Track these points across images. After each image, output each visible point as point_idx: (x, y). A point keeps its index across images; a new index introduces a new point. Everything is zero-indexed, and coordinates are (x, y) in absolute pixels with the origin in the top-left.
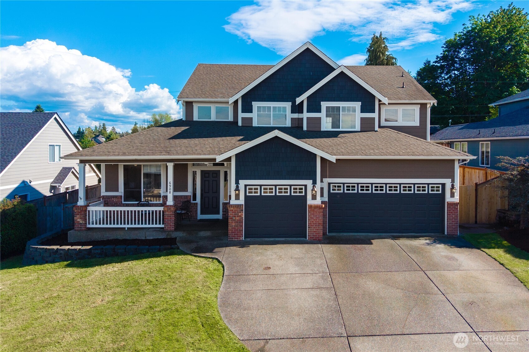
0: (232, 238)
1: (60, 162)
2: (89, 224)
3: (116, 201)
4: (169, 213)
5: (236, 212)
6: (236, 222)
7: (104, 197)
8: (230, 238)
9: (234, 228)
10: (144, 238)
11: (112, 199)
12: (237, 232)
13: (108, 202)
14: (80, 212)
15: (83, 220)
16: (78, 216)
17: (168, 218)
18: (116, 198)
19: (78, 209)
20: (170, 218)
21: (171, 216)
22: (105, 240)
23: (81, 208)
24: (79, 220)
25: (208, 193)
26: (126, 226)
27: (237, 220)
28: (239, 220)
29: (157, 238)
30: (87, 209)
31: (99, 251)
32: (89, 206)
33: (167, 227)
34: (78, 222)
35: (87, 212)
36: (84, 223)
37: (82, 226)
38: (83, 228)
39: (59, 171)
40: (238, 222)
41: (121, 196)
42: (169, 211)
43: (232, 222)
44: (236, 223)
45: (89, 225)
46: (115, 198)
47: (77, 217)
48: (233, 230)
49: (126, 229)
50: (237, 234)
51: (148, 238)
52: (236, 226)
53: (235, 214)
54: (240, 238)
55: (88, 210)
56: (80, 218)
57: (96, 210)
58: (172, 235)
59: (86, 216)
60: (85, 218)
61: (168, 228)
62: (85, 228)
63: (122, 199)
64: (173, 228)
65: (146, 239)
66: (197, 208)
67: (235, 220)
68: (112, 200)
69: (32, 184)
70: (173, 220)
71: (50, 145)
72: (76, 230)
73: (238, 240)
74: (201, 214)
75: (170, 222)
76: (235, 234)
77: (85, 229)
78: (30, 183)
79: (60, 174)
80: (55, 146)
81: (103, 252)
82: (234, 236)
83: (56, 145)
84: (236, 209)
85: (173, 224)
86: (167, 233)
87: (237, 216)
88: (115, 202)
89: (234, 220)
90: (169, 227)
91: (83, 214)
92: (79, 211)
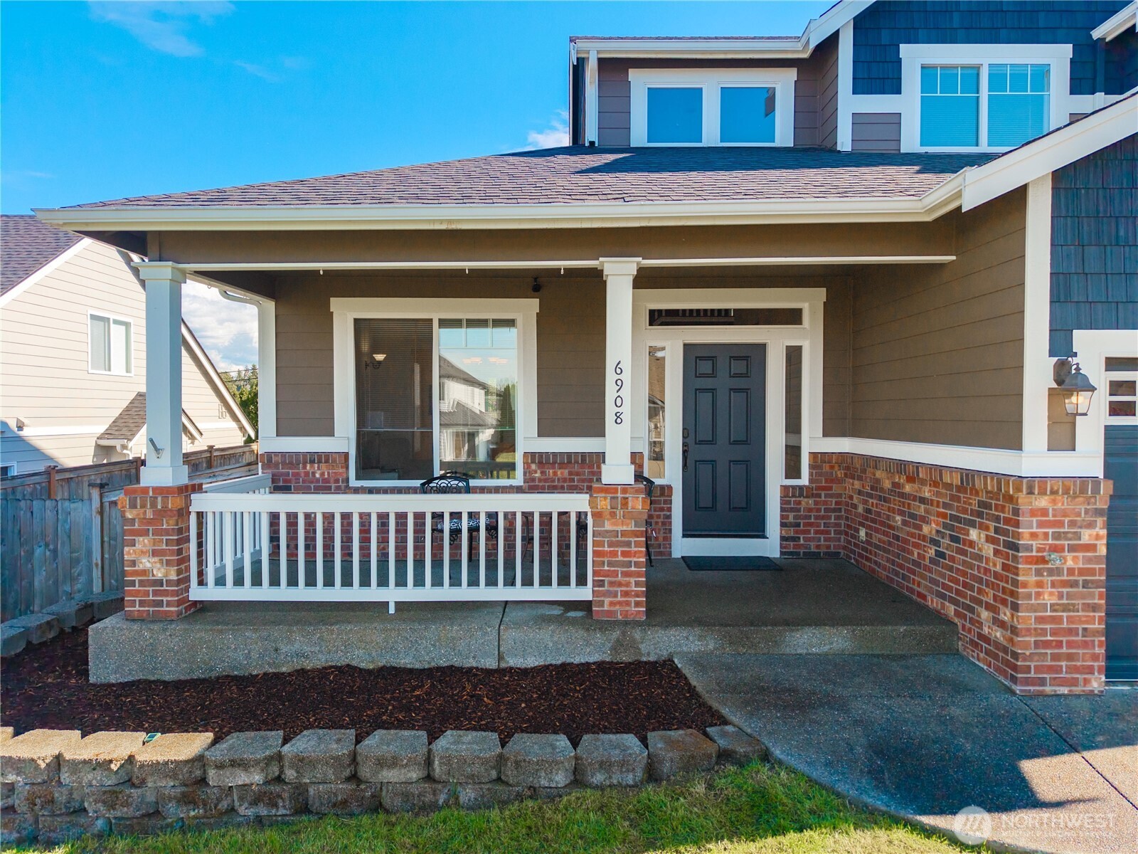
0: (1042, 682)
1: (128, 375)
2: (201, 583)
3: (322, 474)
4: (619, 528)
5: (1061, 524)
6: (1065, 584)
7: (270, 460)
8: (1027, 682)
9: (1054, 620)
10: (491, 663)
11: (305, 467)
12: (1070, 644)
13: (290, 481)
14: (150, 522)
15: (168, 563)
16: (143, 543)
17: (614, 554)
18: (323, 466)
19: (143, 506)
20: (624, 554)
21: (628, 544)
22: (284, 669)
23: (159, 499)
24: (146, 563)
25: (712, 442)
26: (392, 595)
27: (1071, 571)
28: (1082, 572)
29: (564, 665)
30: (188, 503)
31: (257, 778)
32: (198, 488)
33: (607, 600)
34: (144, 572)
35: (193, 519)
36: (173, 577)
37: (166, 593)
38: (169, 604)
39: (125, 404)
40: (1074, 584)
41: (346, 455)
42: (619, 512)
43: (1040, 584)
44: (1065, 590)
45: (202, 590)
46: (320, 462)
47: (138, 546)
48: (1044, 632)
49: (392, 610)
50: (1070, 657)
51: (513, 662)
52: (1066, 608)
53: (1057, 536)
54: (1086, 682)
55: (194, 509)
56: (155, 553)
57: (238, 511)
58: (643, 648)
59: (187, 540)
60: (180, 552)
61: (612, 604)
62: (179, 603)
63: (347, 468)
64: (637, 604)
65: (503, 665)
66: (670, 509)
67: (1058, 571)
68: (307, 474)
69: (25, 433)
70: (637, 564)
71: (93, 317)
72: (131, 619)
73: (1077, 690)
74: (684, 536)
75: (625, 574)
76: (1055, 657)
77: (180, 613)
78: (20, 428)
79: (129, 413)
80: (112, 326)
81: (279, 779)
82: (1051, 669)
83: (116, 322)
84: (1063, 503)
85: (637, 584)
86: (616, 634)
87: (1072, 549)
88: (318, 481)
89: (1051, 572)
90: (620, 603)
91: (167, 532)
92: (150, 515)
